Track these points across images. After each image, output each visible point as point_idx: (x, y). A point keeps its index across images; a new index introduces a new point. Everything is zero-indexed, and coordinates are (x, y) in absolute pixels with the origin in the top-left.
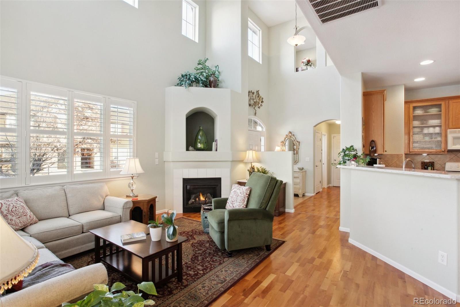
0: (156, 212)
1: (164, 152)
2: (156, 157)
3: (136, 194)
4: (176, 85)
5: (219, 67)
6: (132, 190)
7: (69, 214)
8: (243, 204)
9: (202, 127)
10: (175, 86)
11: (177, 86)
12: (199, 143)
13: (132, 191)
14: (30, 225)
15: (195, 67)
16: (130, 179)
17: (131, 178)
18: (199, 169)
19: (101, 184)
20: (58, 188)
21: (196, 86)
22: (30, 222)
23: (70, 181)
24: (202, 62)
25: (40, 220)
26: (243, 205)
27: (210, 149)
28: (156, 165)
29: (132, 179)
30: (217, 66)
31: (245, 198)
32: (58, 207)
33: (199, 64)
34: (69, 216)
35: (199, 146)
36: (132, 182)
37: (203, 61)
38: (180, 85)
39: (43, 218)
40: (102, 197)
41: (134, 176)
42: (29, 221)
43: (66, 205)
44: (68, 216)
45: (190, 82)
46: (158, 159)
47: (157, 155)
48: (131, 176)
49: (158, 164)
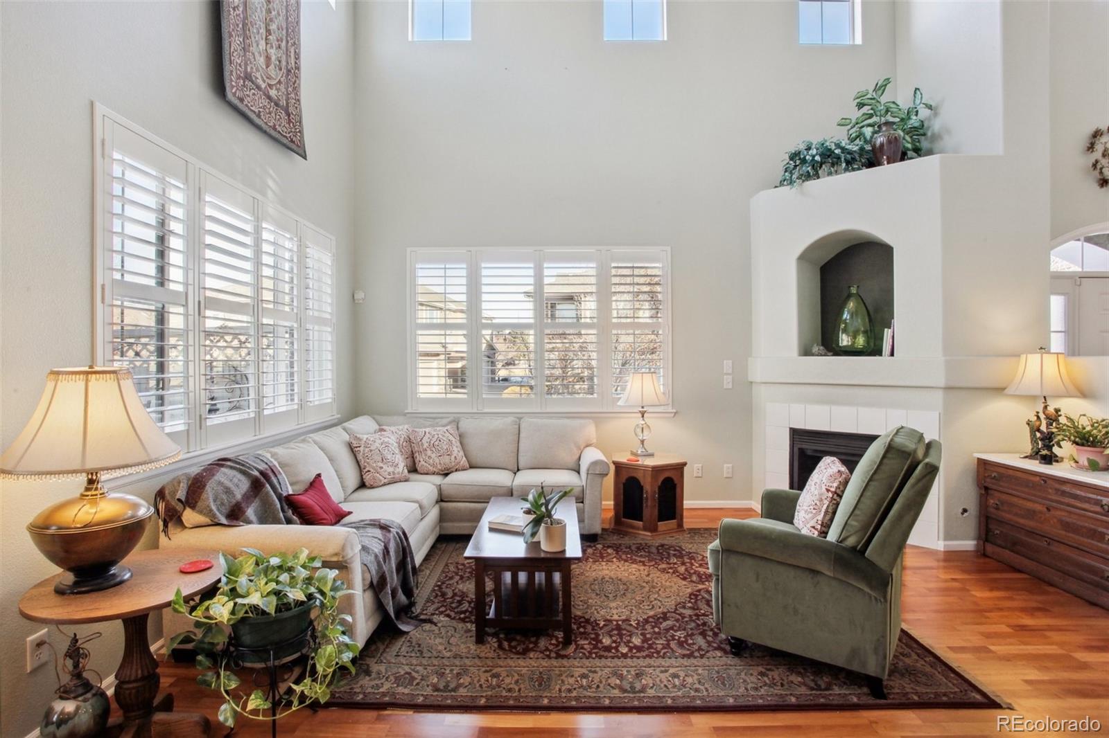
0: (685, 502)
1: (750, 359)
2: (725, 372)
3: (650, 452)
4: (778, 185)
5: (921, 94)
6: (642, 442)
7: (518, 467)
8: (815, 520)
9: (855, 286)
10: (776, 187)
11: (780, 186)
12: (842, 333)
13: (643, 444)
14: (456, 470)
15: (838, 119)
16: (639, 417)
17: (640, 415)
18: (834, 408)
19: (582, 421)
20: (510, 419)
21: (830, 174)
22: (454, 466)
23: (539, 410)
24: (869, 96)
25: (472, 467)
26: (812, 523)
27: (877, 352)
28: (726, 389)
29: (643, 416)
30: (918, 92)
31: (821, 500)
32: (501, 452)
33: (860, 106)
34: (518, 470)
35: (845, 340)
36: (642, 425)
37: (871, 91)
38: (787, 181)
39: (477, 466)
40: (579, 448)
41: (645, 411)
42: (453, 464)
43: (516, 451)
44: (516, 469)
45: (809, 169)
46: (730, 377)
47: (727, 365)
48: (640, 411)
49: (730, 387)
